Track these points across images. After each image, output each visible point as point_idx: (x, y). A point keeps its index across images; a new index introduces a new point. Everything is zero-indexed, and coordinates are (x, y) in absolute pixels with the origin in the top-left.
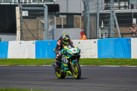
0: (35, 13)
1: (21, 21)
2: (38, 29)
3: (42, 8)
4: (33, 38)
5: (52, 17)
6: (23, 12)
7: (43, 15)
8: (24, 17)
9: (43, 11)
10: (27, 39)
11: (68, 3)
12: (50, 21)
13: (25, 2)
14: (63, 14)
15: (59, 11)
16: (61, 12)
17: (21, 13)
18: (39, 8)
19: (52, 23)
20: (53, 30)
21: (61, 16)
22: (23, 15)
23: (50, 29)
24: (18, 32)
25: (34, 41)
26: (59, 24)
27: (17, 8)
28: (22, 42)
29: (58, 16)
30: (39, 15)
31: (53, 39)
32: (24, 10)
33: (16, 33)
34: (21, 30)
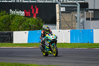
0: (70, 9)
1: (60, 15)
2: (72, 21)
3: (75, 5)
4: (69, 28)
5: (83, 12)
6: (62, 8)
7: (76, 10)
8: (62, 12)
9: (76, 7)
10: (64, 28)
11: (95, 1)
12: (81, 15)
13: (63, 1)
14: (91, 10)
15: (88, 7)
16: (89, 8)
17: (60, 9)
18: (73, 5)
19: (83, 17)
20: (83, 22)
21: (89, 11)
22: (62, 10)
23: (81, 21)
24: (58, 23)
25: (69, 30)
26: (88, 17)
27: (57, 5)
28: (61, 30)
29: (87, 11)
30: (73, 11)
31: (84, 28)
32: (62, 7)
33: (56, 23)
34: (60, 22)
